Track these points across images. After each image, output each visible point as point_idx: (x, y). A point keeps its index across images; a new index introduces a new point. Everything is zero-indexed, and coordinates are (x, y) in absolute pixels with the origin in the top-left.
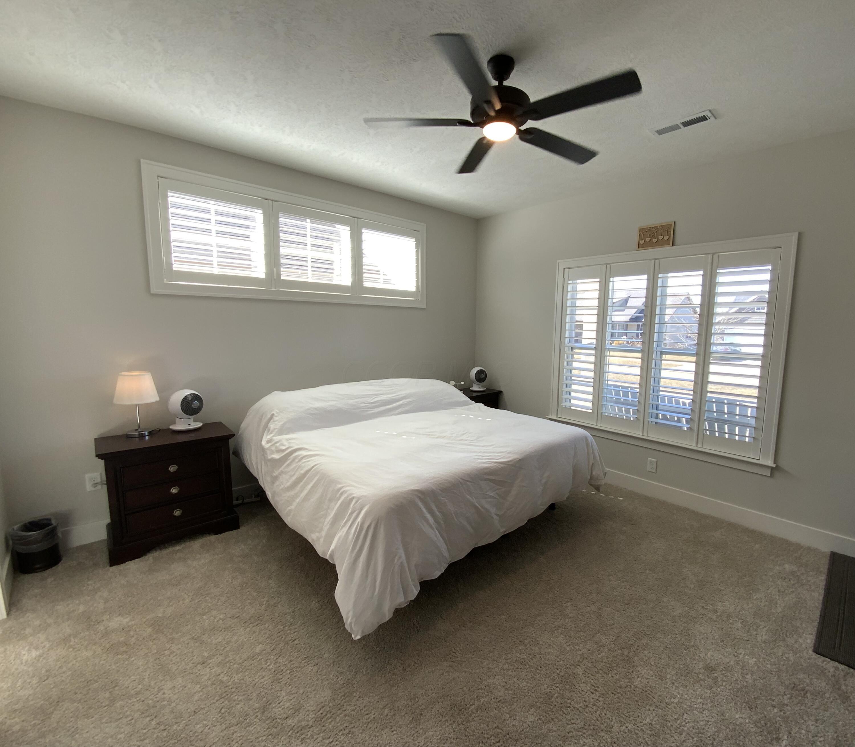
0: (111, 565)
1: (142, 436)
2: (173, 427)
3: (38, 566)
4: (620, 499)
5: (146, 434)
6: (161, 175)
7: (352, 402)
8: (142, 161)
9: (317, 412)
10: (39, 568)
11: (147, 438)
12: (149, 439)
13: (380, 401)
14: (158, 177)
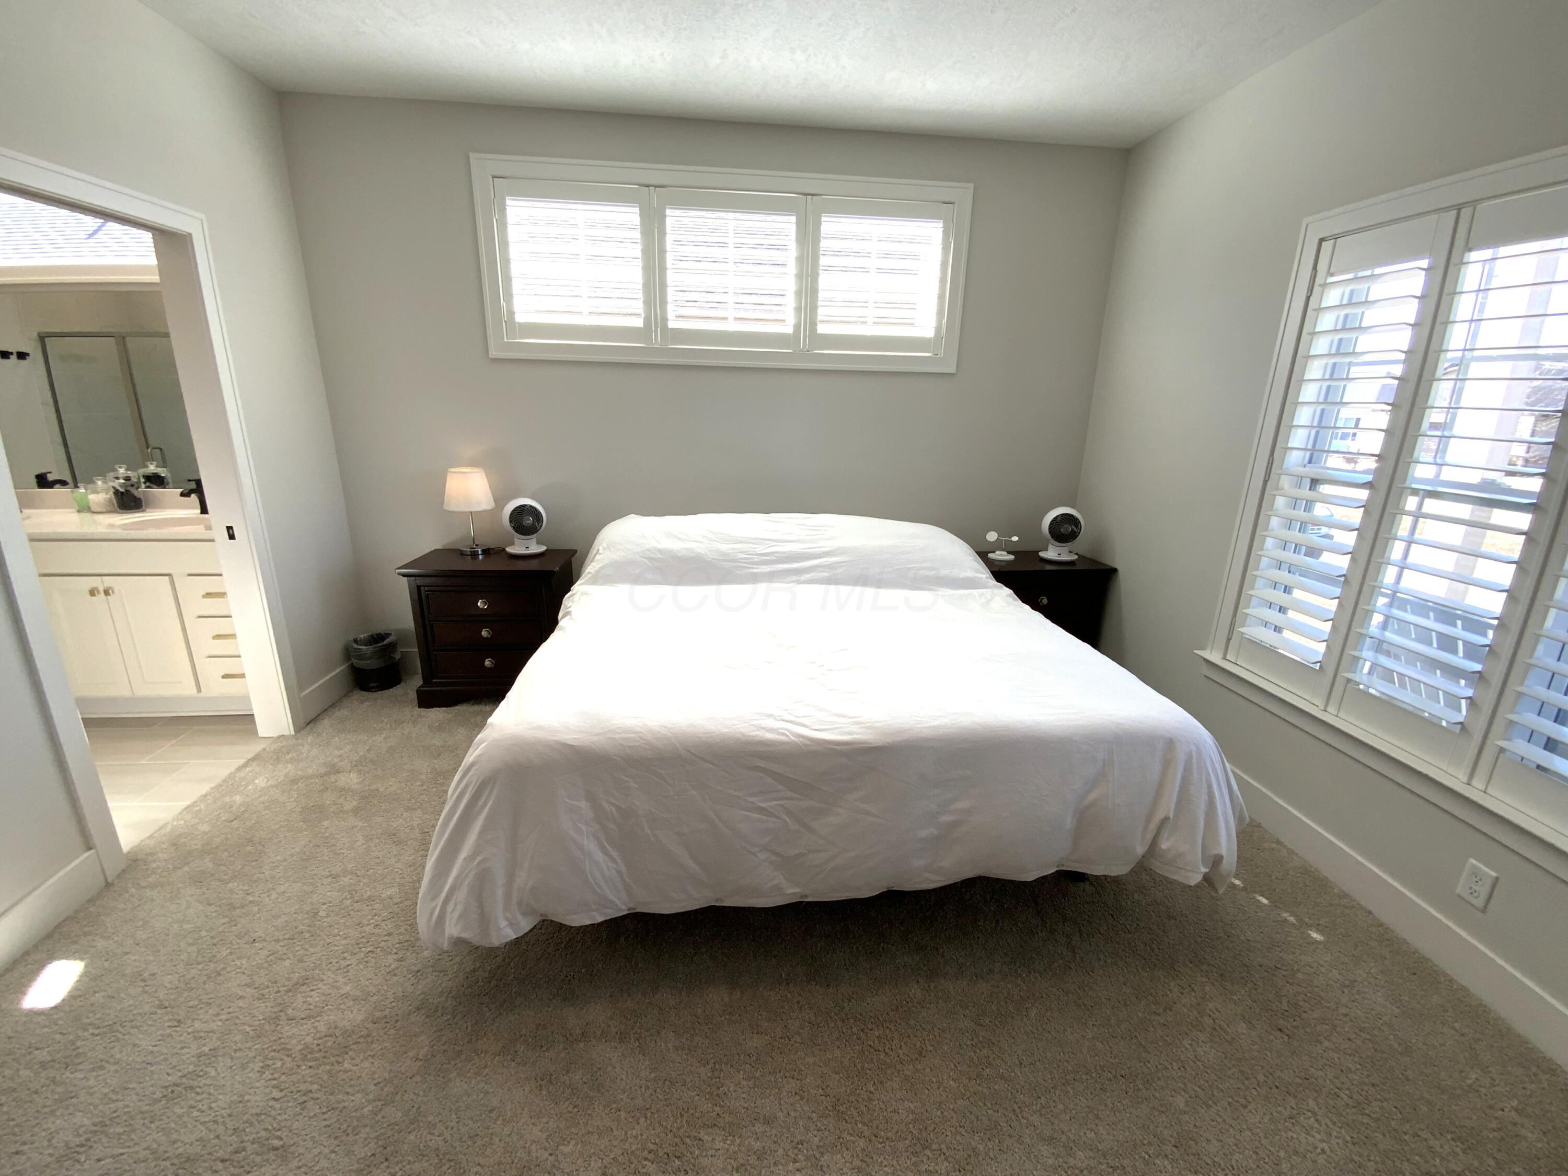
0: (420, 707)
1: (474, 555)
2: (510, 550)
3: (372, 685)
4: (1315, 935)
5: (480, 553)
6: (497, 174)
7: (725, 548)
8: (471, 154)
9: (660, 556)
10: (373, 687)
11: (481, 557)
12: (482, 560)
13: (777, 552)
14: (494, 177)
